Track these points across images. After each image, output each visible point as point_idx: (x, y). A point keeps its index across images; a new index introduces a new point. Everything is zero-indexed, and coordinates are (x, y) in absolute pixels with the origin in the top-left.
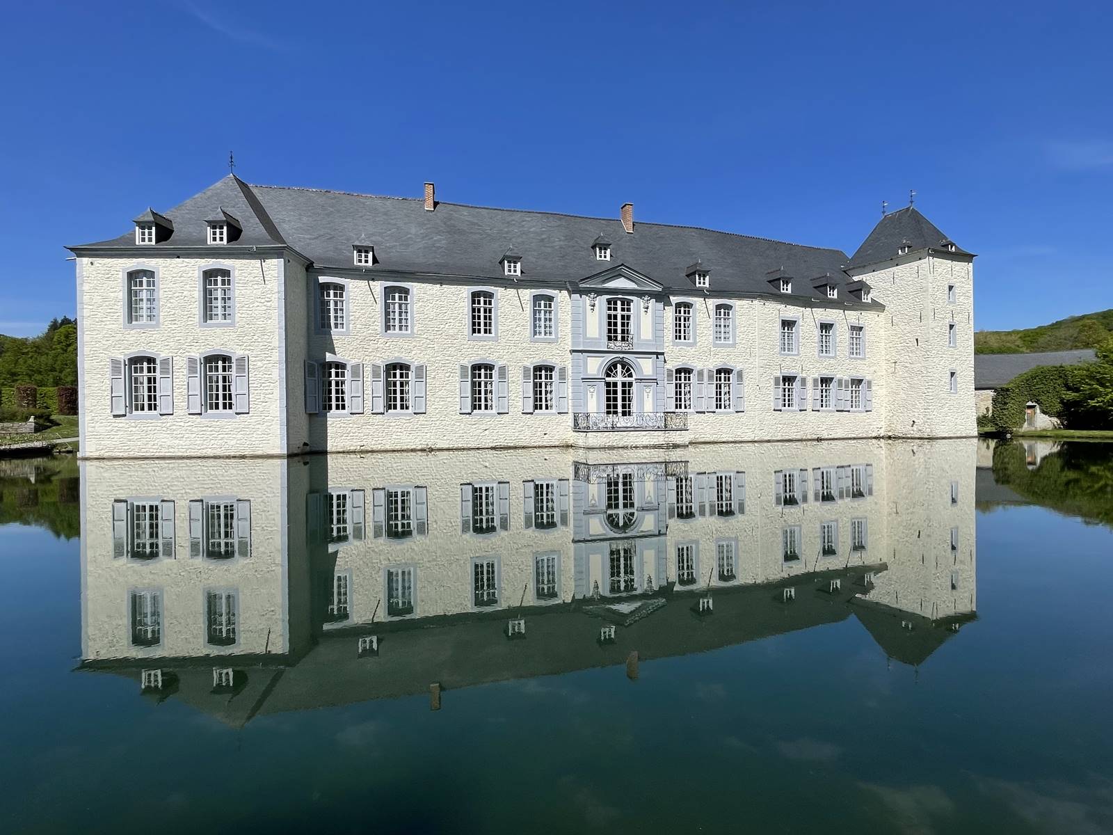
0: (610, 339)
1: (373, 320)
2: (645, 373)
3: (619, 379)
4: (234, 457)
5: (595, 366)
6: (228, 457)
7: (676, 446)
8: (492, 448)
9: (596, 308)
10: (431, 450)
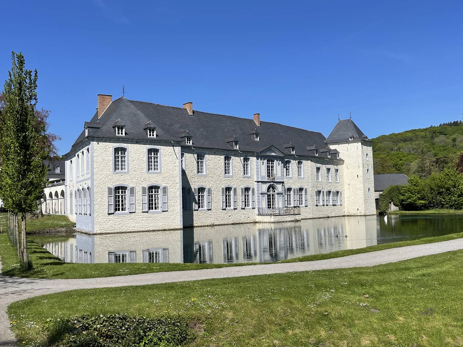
0: (268, 176)
1: (193, 169)
2: (279, 191)
3: (271, 193)
4: (161, 230)
5: (264, 188)
6: (159, 230)
8: (232, 224)
9: (264, 163)
10: (213, 225)
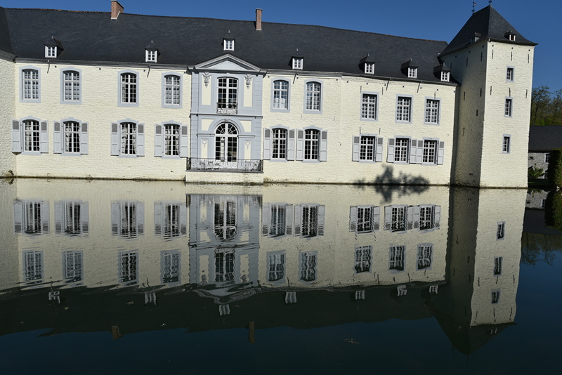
0: (219, 106)
2: (245, 131)
3: (226, 135)
5: (208, 125)
7: (253, 184)
8: (133, 180)
9: (209, 84)
10: (92, 179)
